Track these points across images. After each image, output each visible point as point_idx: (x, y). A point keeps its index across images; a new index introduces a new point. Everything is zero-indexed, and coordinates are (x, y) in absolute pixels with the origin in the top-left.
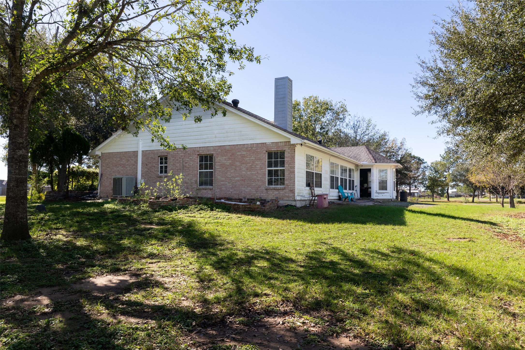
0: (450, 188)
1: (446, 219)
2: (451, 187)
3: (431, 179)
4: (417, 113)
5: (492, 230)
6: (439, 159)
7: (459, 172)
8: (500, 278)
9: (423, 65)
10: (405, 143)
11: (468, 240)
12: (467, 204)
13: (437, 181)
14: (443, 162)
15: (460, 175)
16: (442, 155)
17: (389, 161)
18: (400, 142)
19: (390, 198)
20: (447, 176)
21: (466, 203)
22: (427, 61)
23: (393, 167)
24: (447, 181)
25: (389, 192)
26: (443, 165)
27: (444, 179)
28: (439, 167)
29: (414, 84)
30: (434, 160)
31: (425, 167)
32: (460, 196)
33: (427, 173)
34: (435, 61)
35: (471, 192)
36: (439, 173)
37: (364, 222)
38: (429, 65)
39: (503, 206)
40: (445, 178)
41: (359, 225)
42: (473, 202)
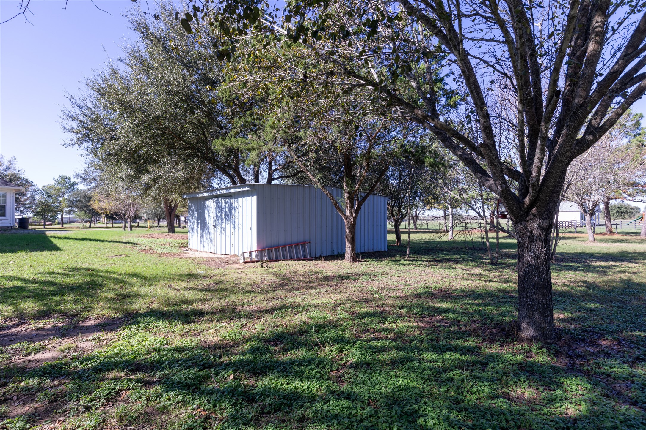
0: (65, 214)
1: (94, 243)
2: (66, 212)
3: (41, 203)
4: (67, 145)
5: (135, 248)
6: (52, 183)
7: (76, 198)
8: (160, 274)
9: (72, 100)
10: (15, 162)
11: (124, 256)
12: (85, 230)
13: (49, 206)
14: (57, 187)
15: (77, 202)
16: (56, 179)
17: (8, 184)
18: (9, 160)
19: (9, 225)
20: (62, 201)
21: (84, 228)
22: (76, 97)
23: (14, 191)
24: (62, 206)
25: (9, 219)
26: (57, 190)
27: (58, 205)
28: (52, 191)
29: (64, 117)
30: (46, 184)
31: (35, 191)
32: (73, 222)
33: (37, 197)
34: (85, 100)
35: (89, 218)
36: (52, 198)
37: (14, 251)
38: (78, 102)
39: (125, 230)
40: (59, 203)
41: (9, 254)
42: (90, 227)
